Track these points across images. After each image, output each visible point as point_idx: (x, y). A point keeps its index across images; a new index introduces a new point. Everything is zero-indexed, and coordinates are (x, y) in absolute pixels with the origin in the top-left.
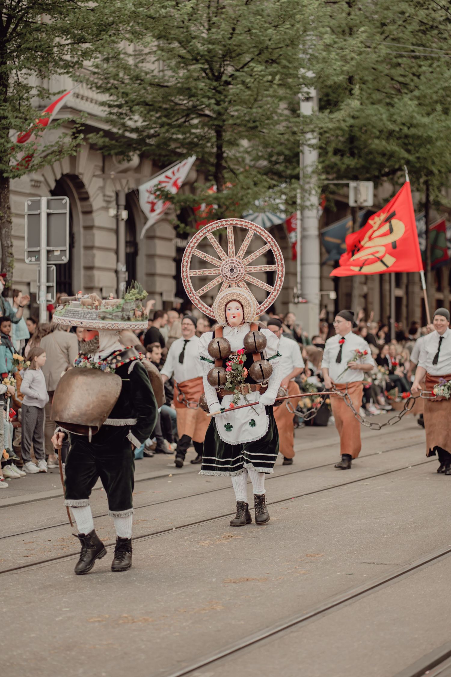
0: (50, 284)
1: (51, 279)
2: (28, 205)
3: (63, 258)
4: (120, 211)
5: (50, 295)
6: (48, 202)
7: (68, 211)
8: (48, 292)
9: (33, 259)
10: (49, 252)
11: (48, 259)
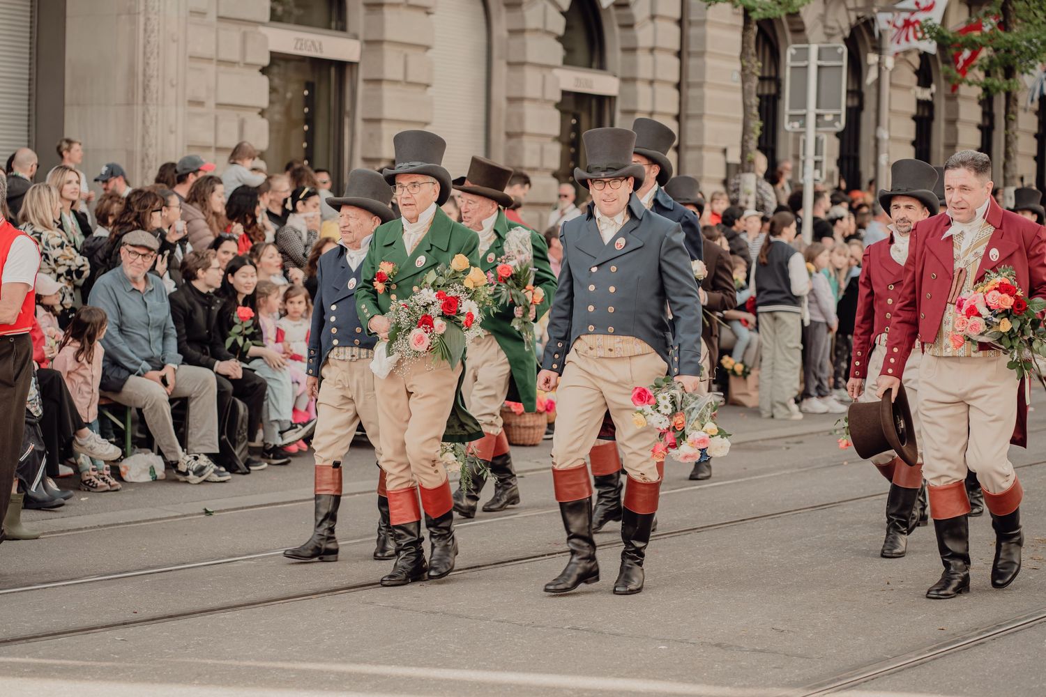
0: (818, 158)
1: (819, 152)
2: (792, 55)
3: (837, 124)
4: (883, 56)
5: (818, 172)
6: (820, 51)
7: (845, 63)
8: (816, 168)
9: (796, 125)
10: (818, 116)
11: (817, 125)
